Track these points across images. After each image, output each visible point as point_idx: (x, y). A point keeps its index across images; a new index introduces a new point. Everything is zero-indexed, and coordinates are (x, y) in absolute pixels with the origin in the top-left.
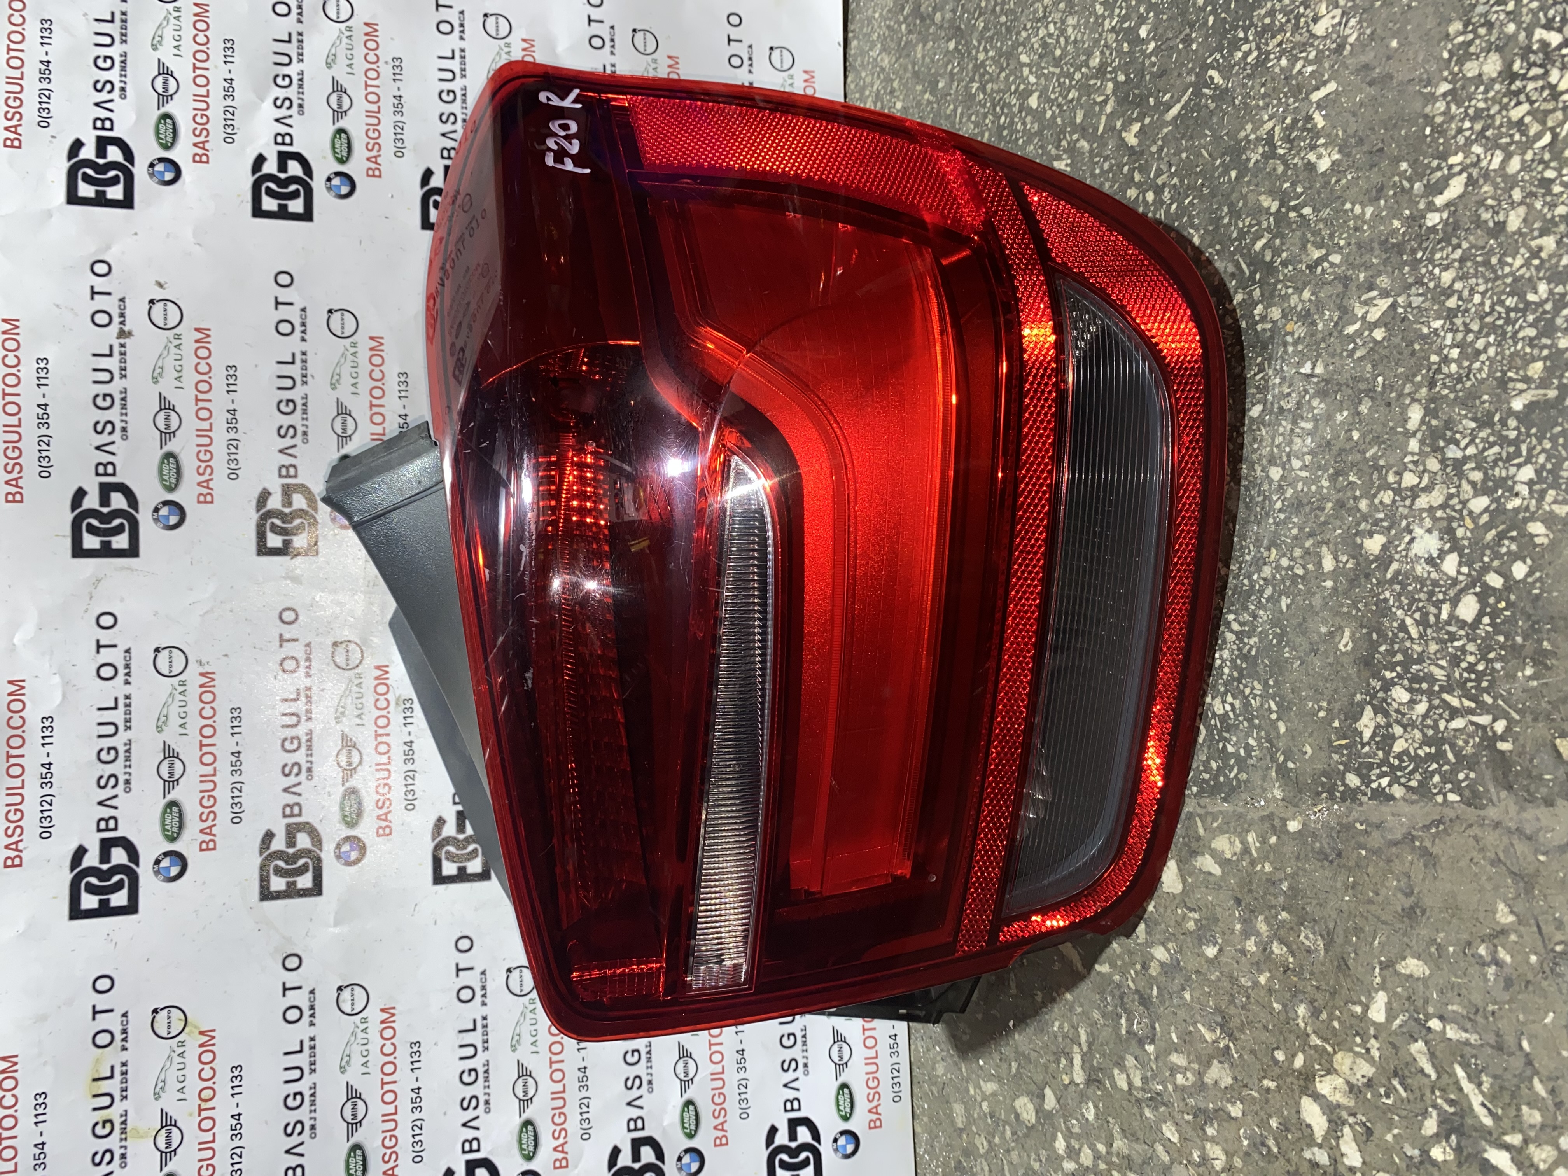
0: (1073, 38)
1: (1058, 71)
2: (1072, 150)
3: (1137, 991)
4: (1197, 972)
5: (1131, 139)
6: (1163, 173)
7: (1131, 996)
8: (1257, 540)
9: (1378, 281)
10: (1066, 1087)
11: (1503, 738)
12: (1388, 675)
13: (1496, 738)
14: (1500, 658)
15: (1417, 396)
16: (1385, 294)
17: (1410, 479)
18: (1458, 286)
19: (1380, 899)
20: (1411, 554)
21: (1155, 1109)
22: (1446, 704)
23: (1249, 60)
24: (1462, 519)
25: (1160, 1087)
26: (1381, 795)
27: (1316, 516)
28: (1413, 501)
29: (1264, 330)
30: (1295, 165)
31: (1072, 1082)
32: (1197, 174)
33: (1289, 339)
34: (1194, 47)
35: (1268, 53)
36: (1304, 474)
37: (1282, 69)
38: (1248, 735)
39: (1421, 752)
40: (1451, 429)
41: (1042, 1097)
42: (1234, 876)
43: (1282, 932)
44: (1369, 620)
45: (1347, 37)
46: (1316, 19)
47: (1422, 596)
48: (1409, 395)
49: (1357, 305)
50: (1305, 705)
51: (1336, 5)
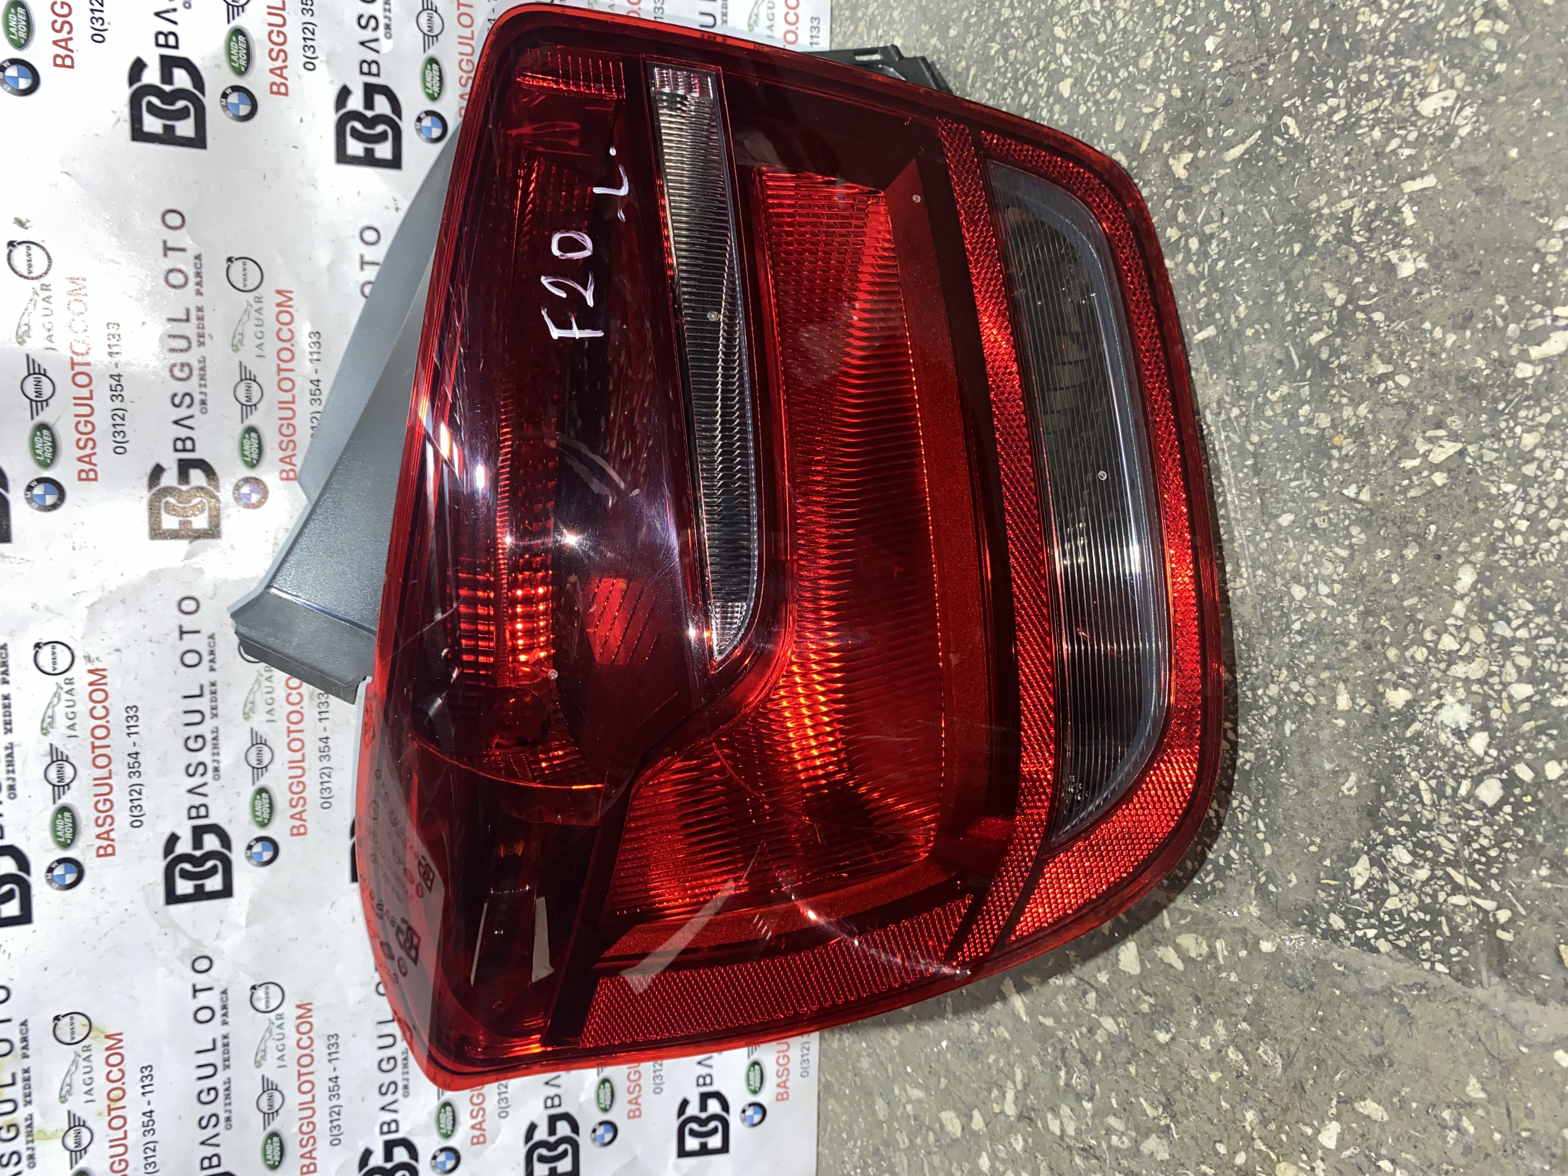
0: (1122, 25)
1: (1099, 60)
3: (1080, 1051)
4: (1146, 1051)
5: (1179, 168)
6: (1213, 222)
7: (1073, 1054)
8: (1267, 655)
9: (1449, 420)
10: (996, 1115)
11: (1504, 928)
12: (1392, 831)
13: (1497, 925)
14: (1517, 851)
15: (1473, 558)
16: (1454, 437)
17: (1448, 643)
18: (1540, 453)
19: (1348, 1039)
20: (1438, 719)
21: (1086, 1158)
22: (1449, 878)
23: (1335, 118)
24: (1500, 700)
25: (1093, 1142)
26: (1363, 943)
27: (1337, 649)
28: (1449, 665)
29: (1309, 435)
30: (1373, 260)
31: (1002, 1112)
32: (1253, 235)
33: (1335, 453)
34: (1270, 81)
35: (1360, 118)
36: (1330, 602)
38: (1231, 846)
39: (1413, 915)
40: (1504, 605)
41: (971, 1117)
42: (1197, 976)
43: (1239, 1040)
44: (1379, 771)
45: (1458, 127)
46: (1424, 95)
47: (1442, 764)
48: (1463, 554)
49: (1420, 439)
50: (1296, 835)
51: (1452, 86)
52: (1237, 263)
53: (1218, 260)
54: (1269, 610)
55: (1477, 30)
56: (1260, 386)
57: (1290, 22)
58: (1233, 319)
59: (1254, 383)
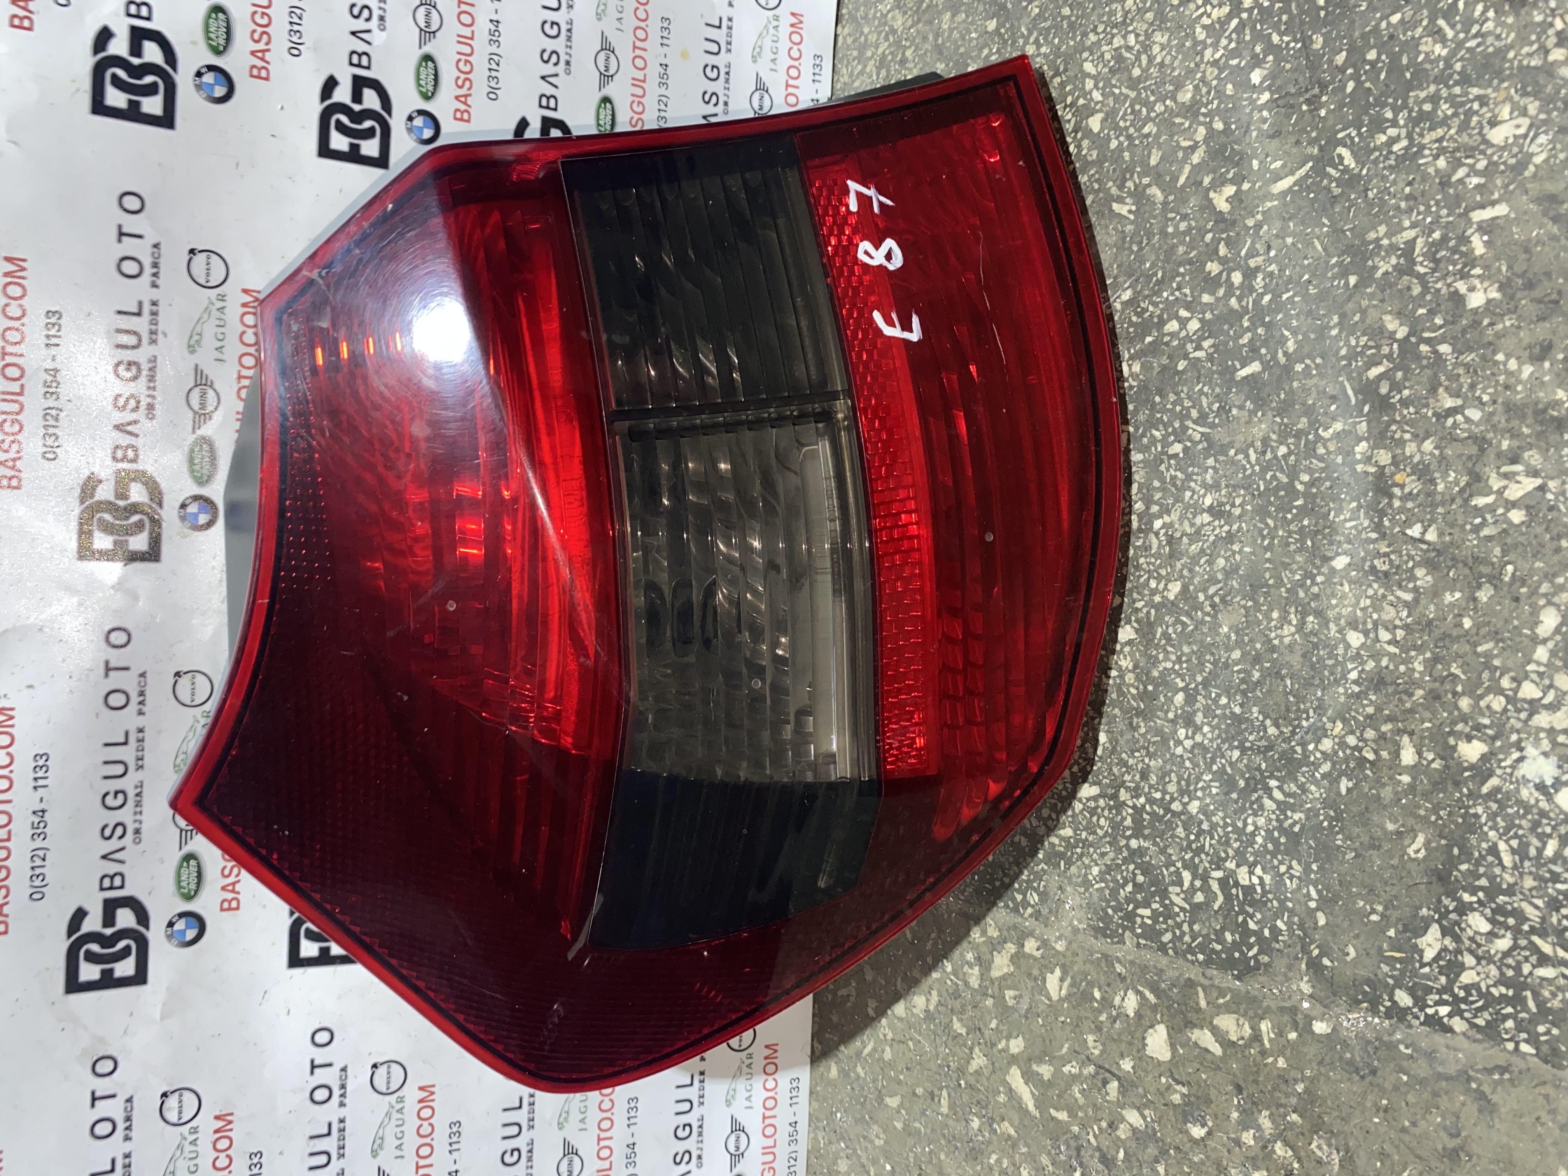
0: (1158, 59)
1: (1133, 94)
2: (1139, 195)
3: (1098, 1149)
4: (1177, 1148)
5: (1221, 201)
6: (1258, 255)
7: (1090, 1152)
8: (1319, 707)
12: (1467, 897)
15: (1556, 600)
16: (1533, 472)
17: (1529, 691)
19: (1416, 1131)
20: (1519, 773)
22: (1536, 949)
23: (1396, 148)
26: (1434, 1022)
27: (1400, 700)
28: (1530, 716)
29: (1366, 473)
30: (1438, 291)
32: (1303, 266)
33: (1397, 491)
34: (1323, 113)
35: (1422, 147)
36: (1392, 649)
37: (1437, 171)
38: (1277, 915)
39: (1493, 990)
42: (1238, 1062)
43: (1289, 1135)
44: (1451, 831)
45: (1532, 155)
46: (1494, 123)
47: (1524, 823)
48: (1545, 595)
49: (1494, 475)
50: (1355, 903)
51: (1524, 113)
52: (1285, 297)
53: (1262, 295)
54: (1320, 659)
55: (1551, 58)
56: (1311, 424)
57: (1344, 53)
58: (1280, 354)
59: (1304, 420)
